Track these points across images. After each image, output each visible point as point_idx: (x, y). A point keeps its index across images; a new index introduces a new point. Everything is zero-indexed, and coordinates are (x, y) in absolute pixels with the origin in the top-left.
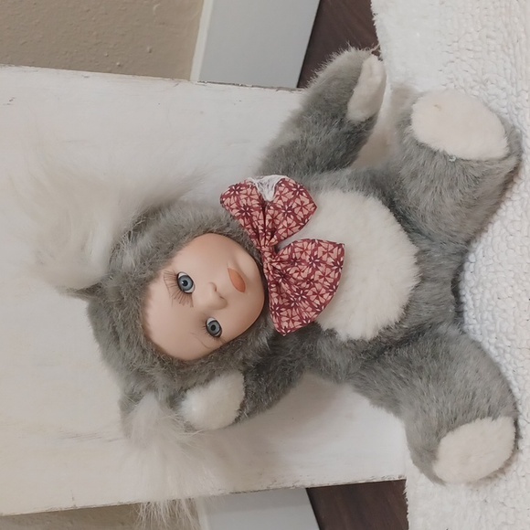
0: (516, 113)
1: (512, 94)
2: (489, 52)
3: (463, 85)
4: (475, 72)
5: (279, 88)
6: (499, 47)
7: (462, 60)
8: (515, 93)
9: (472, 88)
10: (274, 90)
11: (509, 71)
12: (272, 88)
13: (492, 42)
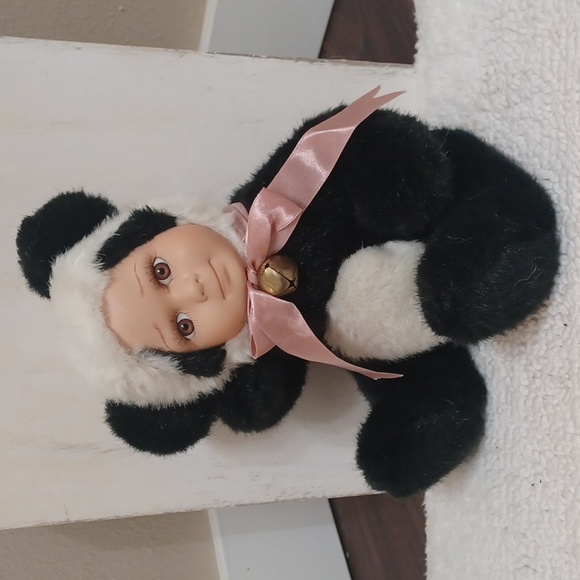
0: (563, 113)
1: (559, 90)
2: (534, 37)
3: (504, 70)
4: (516, 57)
5: (298, 59)
6: (546, 33)
7: (504, 42)
8: (562, 89)
9: (513, 76)
10: (291, 62)
11: (555, 63)
12: (290, 59)
13: (540, 26)
